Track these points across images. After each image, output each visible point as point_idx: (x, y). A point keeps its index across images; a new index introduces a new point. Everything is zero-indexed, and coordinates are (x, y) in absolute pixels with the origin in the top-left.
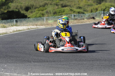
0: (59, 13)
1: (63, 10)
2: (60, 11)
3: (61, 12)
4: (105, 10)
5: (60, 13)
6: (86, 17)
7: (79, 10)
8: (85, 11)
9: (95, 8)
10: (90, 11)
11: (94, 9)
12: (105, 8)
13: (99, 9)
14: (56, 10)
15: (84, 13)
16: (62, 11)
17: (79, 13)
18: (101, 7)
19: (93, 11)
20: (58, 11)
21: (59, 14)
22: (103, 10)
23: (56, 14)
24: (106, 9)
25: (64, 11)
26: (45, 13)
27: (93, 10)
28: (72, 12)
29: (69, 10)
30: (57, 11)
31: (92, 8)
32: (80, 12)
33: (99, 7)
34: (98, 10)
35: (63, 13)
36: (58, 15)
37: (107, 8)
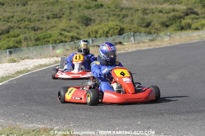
0: (44, 39)
1: (50, 34)
2: (46, 37)
5: (46, 40)
9: (93, 30)
10: (87, 35)
11: (92, 32)
12: (108, 29)
13: (100, 31)
14: (39, 36)
16: (48, 36)
17: (72, 37)
18: (102, 28)
19: (91, 34)
20: (42, 37)
21: (44, 40)
22: (105, 32)
23: (40, 41)
24: (109, 30)
25: (51, 37)
26: (23, 41)
27: (91, 32)
28: (63, 37)
29: (58, 34)
31: (90, 30)
32: (74, 37)
33: (99, 28)
34: (99, 33)
35: (49, 39)
36: (42, 42)
37: (111, 29)
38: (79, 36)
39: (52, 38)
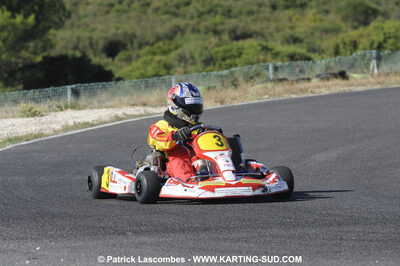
0: (224, 59)
1: (238, 49)
2: (228, 54)
3: (230, 57)
4: (385, 45)
5: (228, 61)
6: (318, 73)
7: (292, 49)
8: (314, 51)
9: (347, 40)
10: (332, 51)
11: (345, 44)
12: (381, 38)
13: (364, 43)
14: (212, 52)
15: (309, 59)
16: (235, 53)
17: (292, 57)
18: (369, 35)
19: (341, 50)
20: (220, 55)
21: (223, 63)
22: (376, 45)
23: (214, 64)
24: (385, 41)
25: (240, 54)
26: (176, 62)
27: (341, 46)
28: (269, 55)
29: (259, 48)
30: (217, 53)
31: (339, 41)
32: (297, 57)
33: (361, 36)
34: (360, 46)
35: (237, 60)
36: (220, 66)
37: (390, 37)
38: (311, 55)
39: (243, 56)
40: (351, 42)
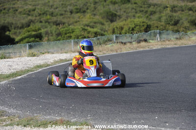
0: (66, 34)
1: (72, 29)
2: (68, 32)
3: (68, 33)
4: (135, 29)
5: (68, 35)
9: (118, 26)
10: (111, 31)
11: (117, 28)
12: (133, 26)
13: (126, 28)
14: (61, 30)
16: (71, 31)
17: (96, 34)
18: (128, 25)
19: (116, 30)
20: (64, 32)
22: (131, 29)
23: (61, 36)
24: (135, 27)
25: (73, 32)
26: (44, 35)
27: (115, 29)
28: (86, 33)
29: (81, 29)
31: (115, 26)
32: (98, 33)
33: (124, 25)
34: (124, 29)
35: (72, 34)
36: (64, 37)
37: (137, 26)
38: (103, 32)
39: (74, 33)
40: (120, 27)
